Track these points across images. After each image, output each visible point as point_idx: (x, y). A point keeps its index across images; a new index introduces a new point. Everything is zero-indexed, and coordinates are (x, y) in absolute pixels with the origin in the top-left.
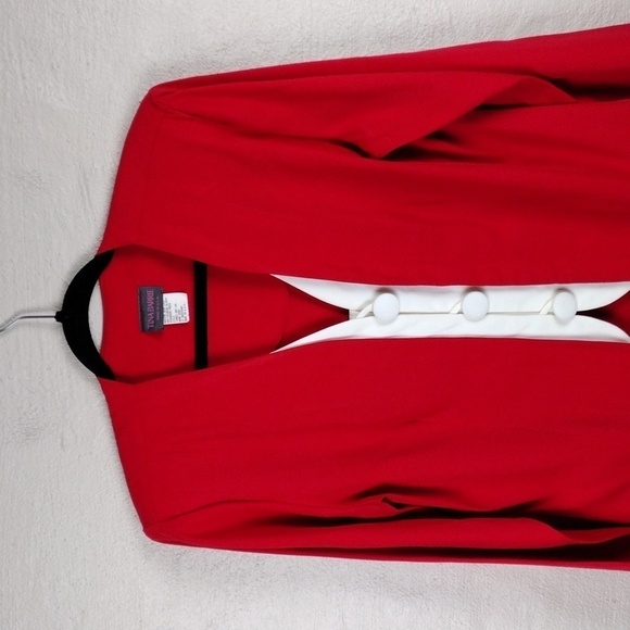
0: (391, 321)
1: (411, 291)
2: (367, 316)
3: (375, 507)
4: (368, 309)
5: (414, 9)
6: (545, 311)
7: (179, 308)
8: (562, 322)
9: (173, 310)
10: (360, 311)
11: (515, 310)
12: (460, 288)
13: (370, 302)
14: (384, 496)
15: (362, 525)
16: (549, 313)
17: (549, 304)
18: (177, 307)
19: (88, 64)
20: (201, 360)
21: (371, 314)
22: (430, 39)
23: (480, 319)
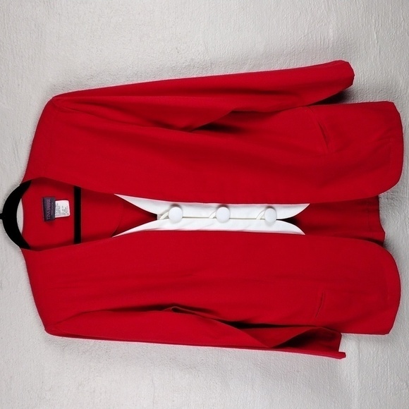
0: (178, 222)
1: (191, 206)
2: (165, 219)
4: (166, 214)
5: (192, 59)
6: (259, 218)
7: (64, 208)
8: (269, 224)
9: (61, 209)
10: (162, 215)
12: (215, 205)
13: (168, 211)
16: (261, 219)
17: (262, 214)
18: (63, 208)
19: (19, 85)
20: (78, 239)
21: (167, 217)
23: (226, 221)
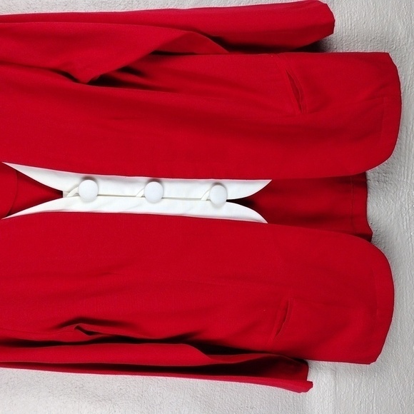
0: (92, 200)
1: (108, 179)
2: (74, 196)
3: (70, 333)
4: (75, 190)
6: (205, 198)
8: (217, 206)
10: (69, 191)
11: (184, 197)
12: (143, 179)
13: (77, 186)
14: (77, 325)
15: (62, 346)
16: (207, 200)
17: (207, 194)
21: (77, 195)
22: (130, 5)
23: (157, 202)
